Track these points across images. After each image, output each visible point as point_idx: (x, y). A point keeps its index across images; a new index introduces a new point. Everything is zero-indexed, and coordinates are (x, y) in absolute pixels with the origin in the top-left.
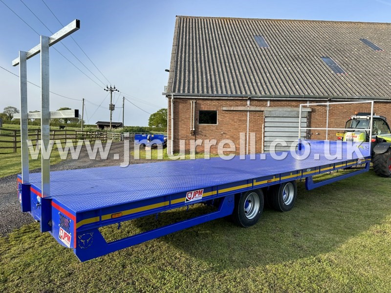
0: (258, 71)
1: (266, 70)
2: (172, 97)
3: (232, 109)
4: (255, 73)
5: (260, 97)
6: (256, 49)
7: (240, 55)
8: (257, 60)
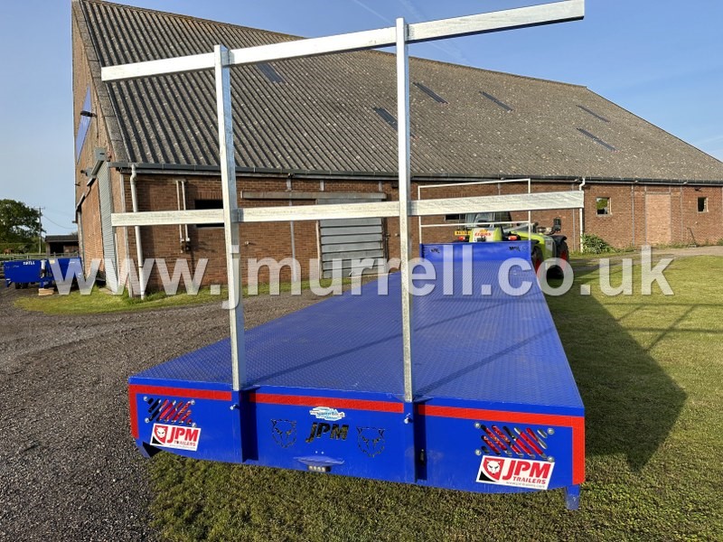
0: (286, 126)
1: (298, 125)
2: (133, 172)
3: (261, 195)
4: (282, 130)
5: (308, 175)
6: (266, 85)
7: (242, 93)
8: (277, 106)
